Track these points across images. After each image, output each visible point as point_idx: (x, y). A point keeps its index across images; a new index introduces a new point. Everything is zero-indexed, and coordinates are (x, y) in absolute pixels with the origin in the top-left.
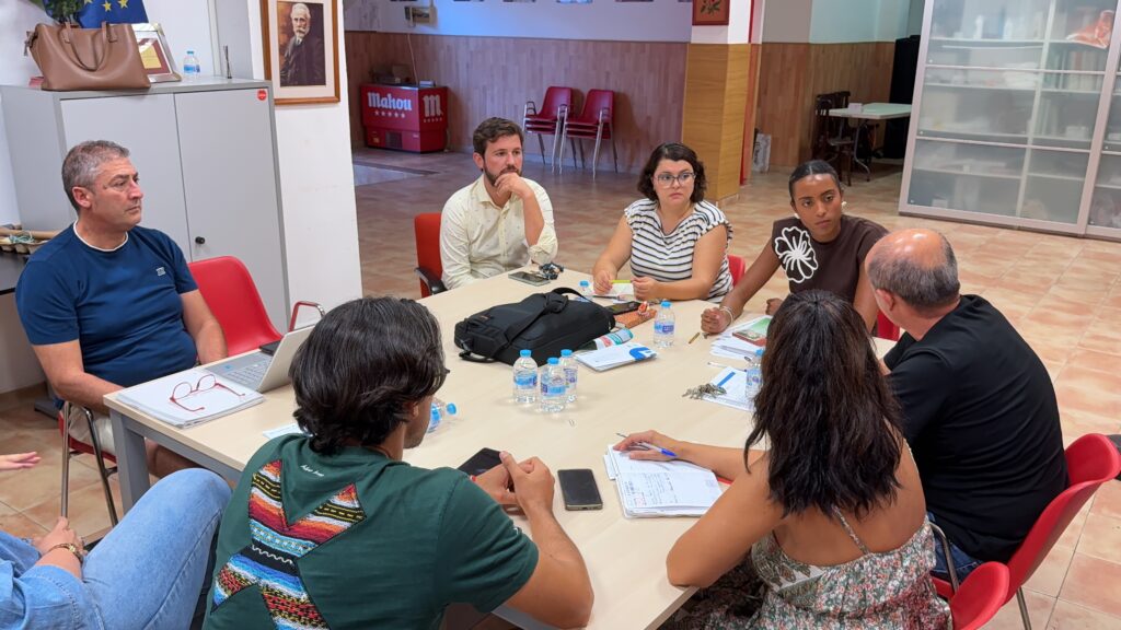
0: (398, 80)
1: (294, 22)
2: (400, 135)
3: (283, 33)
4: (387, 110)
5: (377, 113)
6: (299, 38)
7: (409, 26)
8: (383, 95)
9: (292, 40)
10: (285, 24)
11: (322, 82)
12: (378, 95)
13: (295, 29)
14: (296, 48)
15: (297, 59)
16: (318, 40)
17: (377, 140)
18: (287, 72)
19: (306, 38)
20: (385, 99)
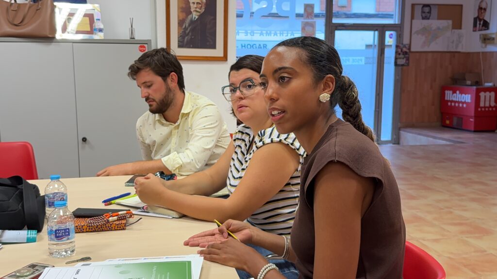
0: (469, 82)
1: (192, 5)
2: (462, 118)
3: (182, 12)
4: (455, 102)
5: (449, 104)
6: (195, 16)
7: (482, 47)
8: (454, 92)
9: (190, 17)
10: (184, 6)
11: (213, 46)
12: (451, 92)
13: (192, 10)
14: (192, 22)
15: (192, 30)
16: (212, 17)
17: (448, 122)
18: (184, 39)
19: (201, 16)
20: (455, 94)
